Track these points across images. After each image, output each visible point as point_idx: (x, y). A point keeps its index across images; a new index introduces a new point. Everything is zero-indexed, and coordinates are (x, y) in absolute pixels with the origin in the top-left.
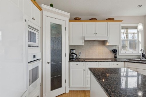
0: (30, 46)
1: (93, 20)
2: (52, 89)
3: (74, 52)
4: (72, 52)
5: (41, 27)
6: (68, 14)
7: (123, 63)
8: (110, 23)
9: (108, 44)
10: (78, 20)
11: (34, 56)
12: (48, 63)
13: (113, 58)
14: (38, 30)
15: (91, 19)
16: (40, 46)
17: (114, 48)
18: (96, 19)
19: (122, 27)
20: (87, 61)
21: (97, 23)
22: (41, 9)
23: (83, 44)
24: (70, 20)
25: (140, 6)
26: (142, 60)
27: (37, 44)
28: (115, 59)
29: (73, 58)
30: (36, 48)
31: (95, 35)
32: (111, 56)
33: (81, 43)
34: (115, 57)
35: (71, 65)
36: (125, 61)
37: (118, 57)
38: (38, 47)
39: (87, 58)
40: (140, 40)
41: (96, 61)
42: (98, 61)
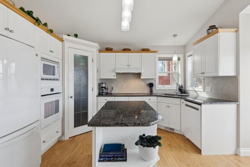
0: (42, 79)
1: (126, 50)
2: (75, 126)
3: (104, 85)
4: (101, 86)
5: (63, 60)
6: (96, 45)
7: (156, 97)
8: (144, 54)
9: (142, 77)
10: (109, 50)
11: (52, 90)
12: (71, 97)
13: (149, 92)
14: (58, 63)
15: (124, 50)
16: (61, 79)
17: (151, 82)
18: (130, 50)
19: (159, 58)
20: (116, 96)
21: (130, 54)
22: (62, 40)
23: (115, 78)
24: (100, 51)
25: (175, 36)
26: (178, 94)
27: (56, 76)
28: (151, 94)
29: (103, 93)
30: (56, 81)
31: (128, 67)
32: (147, 90)
33: (112, 76)
34: (151, 91)
35: (99, 101)
36: (157, 96)
37: (154, 92)
38: (58, 80)
39: (121, 92)
40: (180, 72)
41: (127, 96)
42: (129, 96)
